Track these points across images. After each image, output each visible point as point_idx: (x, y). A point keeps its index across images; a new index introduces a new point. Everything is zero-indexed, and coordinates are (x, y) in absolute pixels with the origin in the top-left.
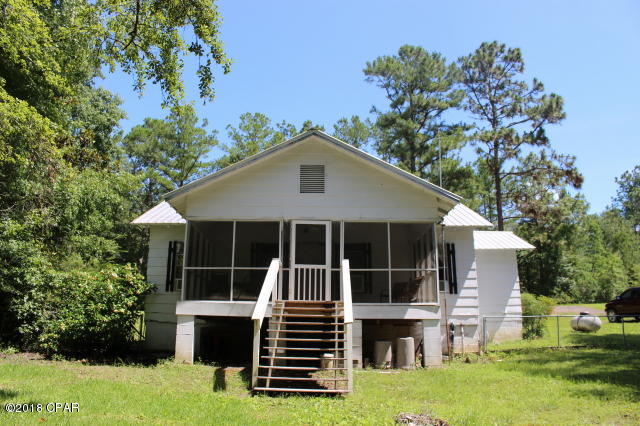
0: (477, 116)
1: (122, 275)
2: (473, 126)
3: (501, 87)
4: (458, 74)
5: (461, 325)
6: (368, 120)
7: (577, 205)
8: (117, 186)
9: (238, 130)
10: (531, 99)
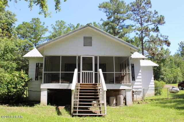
0: (136, 22)
1: (20, 75)
2: (135, 26)
3: (144, 13)
4: (130, 8)
5: (136, 91)
6: (99, 23)
7: (167, 52)
8: (17, 44)
9: (55, 26)
10: (153, 17)
